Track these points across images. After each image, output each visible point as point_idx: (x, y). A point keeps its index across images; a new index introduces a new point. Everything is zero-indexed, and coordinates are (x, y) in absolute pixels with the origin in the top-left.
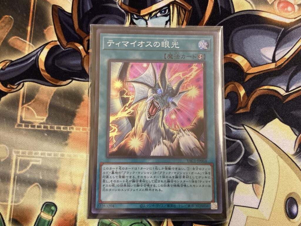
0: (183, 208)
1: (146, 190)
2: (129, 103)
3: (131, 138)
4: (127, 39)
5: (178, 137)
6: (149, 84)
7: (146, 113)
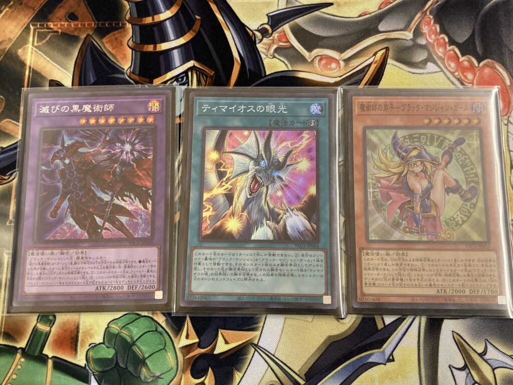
0: (288, 302)
1: (246, 279)
2: (227, 177)
3: (229, 219)
4: (226, 103)
5: (284, 217)
6: (251, 155)
7: (247, 189)
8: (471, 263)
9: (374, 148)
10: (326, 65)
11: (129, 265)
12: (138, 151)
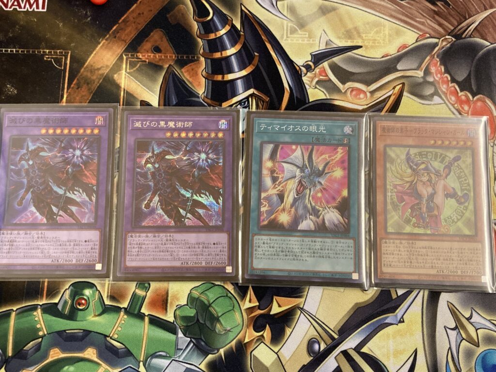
0: (326, 277)
1: (294, 259)
2: (279, 181)
3: (281, 214)
4: (278, 123)
5: (323, 213)
6: (297, 164)
7: (295, 191)
8: (463, 251)
9: (392, 161)
10: (356, 96)
11: (206, 246)
12: (211, 159)
